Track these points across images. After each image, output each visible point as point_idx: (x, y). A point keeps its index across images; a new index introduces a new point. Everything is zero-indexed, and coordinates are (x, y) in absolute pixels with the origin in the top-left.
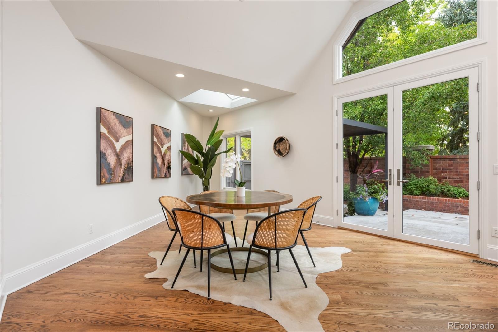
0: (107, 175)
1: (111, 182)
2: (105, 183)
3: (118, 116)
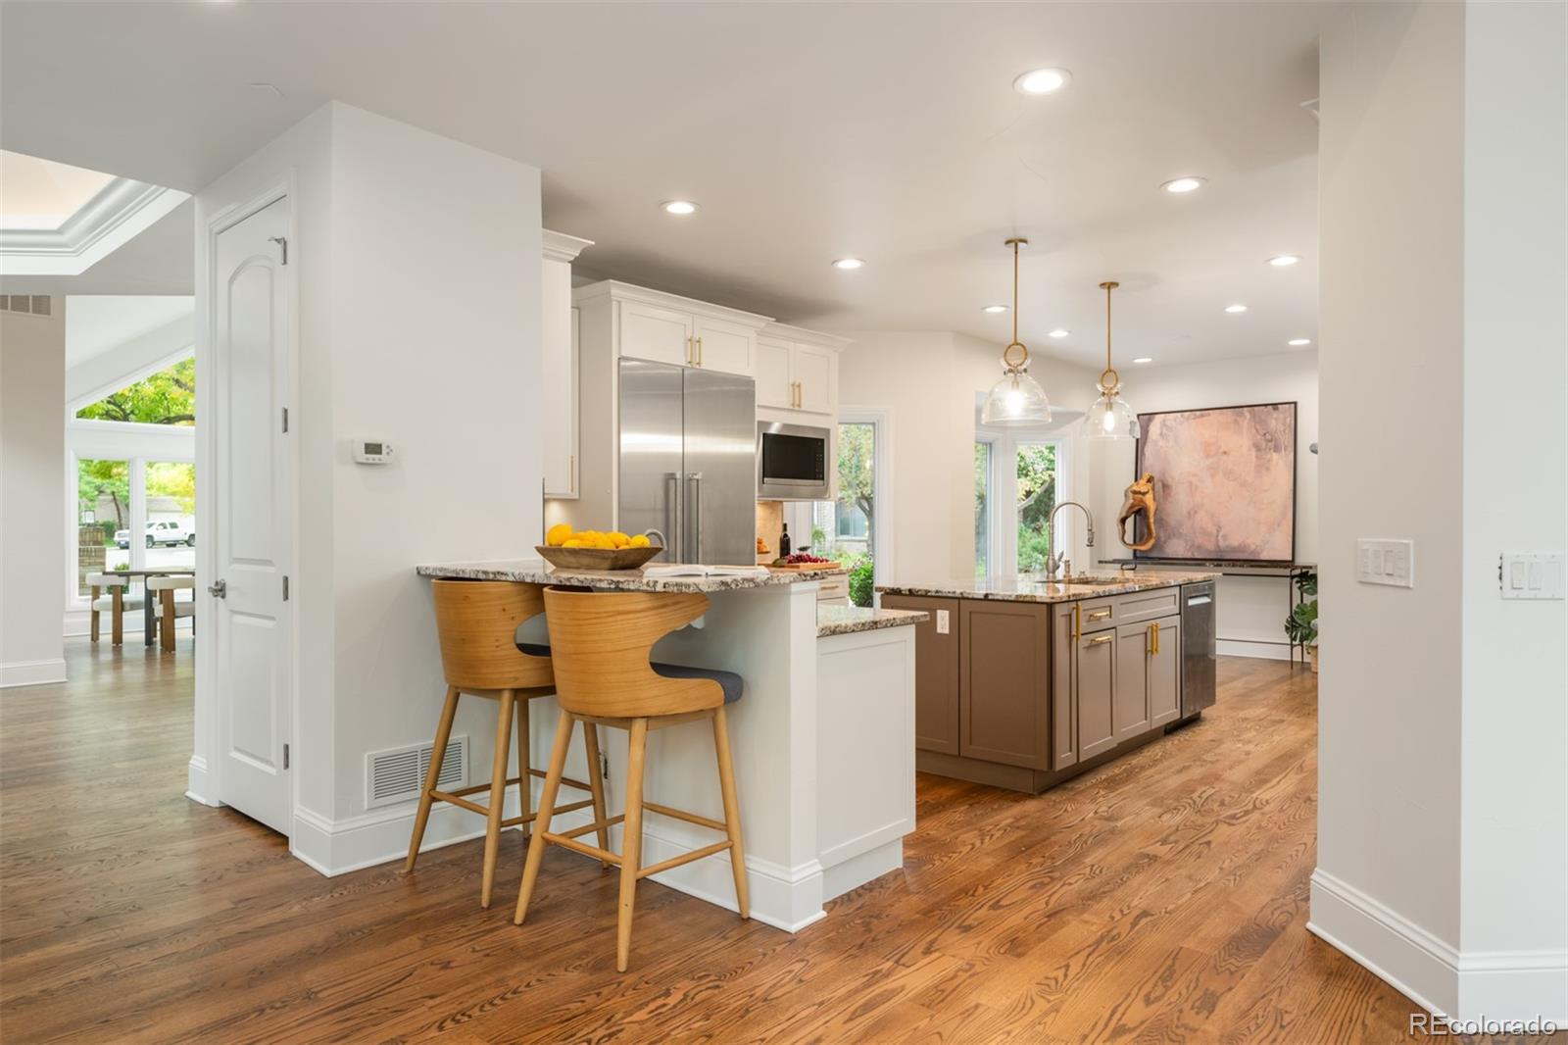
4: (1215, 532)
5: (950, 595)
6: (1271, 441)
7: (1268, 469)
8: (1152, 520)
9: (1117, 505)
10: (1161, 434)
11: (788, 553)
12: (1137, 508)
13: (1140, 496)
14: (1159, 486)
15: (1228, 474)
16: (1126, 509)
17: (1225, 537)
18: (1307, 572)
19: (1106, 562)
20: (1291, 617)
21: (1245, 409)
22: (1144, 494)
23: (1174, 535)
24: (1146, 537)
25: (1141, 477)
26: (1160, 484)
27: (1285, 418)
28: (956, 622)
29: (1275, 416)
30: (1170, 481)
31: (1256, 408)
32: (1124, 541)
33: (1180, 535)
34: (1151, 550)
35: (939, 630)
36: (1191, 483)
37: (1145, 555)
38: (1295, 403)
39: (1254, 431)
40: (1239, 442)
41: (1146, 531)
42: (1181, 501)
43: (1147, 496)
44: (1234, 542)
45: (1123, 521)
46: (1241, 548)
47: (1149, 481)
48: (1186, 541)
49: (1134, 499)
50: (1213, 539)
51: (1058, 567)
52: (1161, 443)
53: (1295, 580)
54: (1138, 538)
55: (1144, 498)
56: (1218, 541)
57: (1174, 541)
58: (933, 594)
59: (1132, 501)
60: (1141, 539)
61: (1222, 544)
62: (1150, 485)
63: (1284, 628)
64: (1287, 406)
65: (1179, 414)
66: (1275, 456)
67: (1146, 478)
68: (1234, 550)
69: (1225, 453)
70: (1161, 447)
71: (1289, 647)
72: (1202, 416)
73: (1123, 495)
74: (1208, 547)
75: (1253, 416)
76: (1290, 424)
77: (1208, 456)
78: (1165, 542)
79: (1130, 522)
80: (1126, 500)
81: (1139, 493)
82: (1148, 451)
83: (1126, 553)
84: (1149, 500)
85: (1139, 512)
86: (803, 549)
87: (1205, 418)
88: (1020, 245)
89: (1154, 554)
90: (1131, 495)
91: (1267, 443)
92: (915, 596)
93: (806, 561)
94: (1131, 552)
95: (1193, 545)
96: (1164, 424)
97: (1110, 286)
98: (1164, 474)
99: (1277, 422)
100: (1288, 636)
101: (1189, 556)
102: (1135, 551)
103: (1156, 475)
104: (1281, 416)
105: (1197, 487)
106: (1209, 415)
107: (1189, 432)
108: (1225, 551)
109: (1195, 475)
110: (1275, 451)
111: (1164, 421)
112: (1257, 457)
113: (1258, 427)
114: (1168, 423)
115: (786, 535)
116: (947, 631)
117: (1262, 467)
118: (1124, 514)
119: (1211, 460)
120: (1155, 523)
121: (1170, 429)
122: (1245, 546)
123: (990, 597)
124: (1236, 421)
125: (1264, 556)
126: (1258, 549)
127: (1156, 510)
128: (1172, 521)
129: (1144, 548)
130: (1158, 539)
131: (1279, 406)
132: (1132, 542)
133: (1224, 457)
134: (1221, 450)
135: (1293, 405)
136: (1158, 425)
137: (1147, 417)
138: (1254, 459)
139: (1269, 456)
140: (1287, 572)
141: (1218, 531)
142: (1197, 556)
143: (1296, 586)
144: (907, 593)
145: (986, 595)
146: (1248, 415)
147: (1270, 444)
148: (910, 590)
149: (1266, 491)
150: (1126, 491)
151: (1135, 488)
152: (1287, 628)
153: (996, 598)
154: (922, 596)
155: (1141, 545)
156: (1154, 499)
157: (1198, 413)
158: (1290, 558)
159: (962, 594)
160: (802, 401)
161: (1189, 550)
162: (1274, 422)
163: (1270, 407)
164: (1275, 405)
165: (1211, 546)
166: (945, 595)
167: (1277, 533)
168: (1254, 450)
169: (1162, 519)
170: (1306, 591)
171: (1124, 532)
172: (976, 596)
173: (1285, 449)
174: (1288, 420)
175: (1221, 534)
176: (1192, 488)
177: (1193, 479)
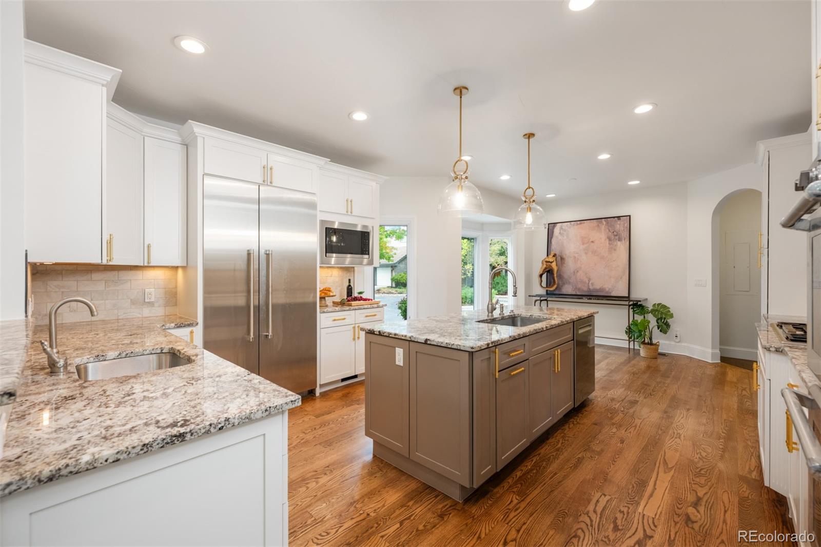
4: (587, 281)
5: (403, 338)
6: (616, 235)
7: (615, 250)
8: (555, 275)
9: (538, 268)
10: (560, 233)
11: (351, 296)
12: (548, 269)
14: (559, 258)
15: (594, 252)
16: (542, 270)
17: (592, 284)
18: (637, 303)
19: (533, 296)
20: (629, 326)
21: (603, 220)
22: (551, 262)
23: (566, 283)
24: (552, 284)
25: (550, 254)
26: (559, 257)
27: (624, 224)
28: (407, 356)
29: (619, 223)
30: (564, 256)
31: (609, 219)
32: (542, 286)
33: (569, 283)
34: (554, 290)
35: (397, 363)
36: (575, 257)
37: (552, 292)
38: (630, 216)
39: (608, 230)
40: (600, 236)
41: (552, 281)
42: (570, 266)
43: (553, 263)
44: (598, 286)
45: (541, 276)
46: (601, 290)
47: (554, 256)
48: (573, 286)
49: (547, 265)
50: (586, 285)
51: (495, 309)
52: (560, 237)
53: (631, 307)
54: (549, 284)
55: (551, 264)
56: (589, 286)
57: (566, 286)
58: (393, 336)
59: (545, 266)
60: (550, 285)
61: (591, 287)
62: (554, 258)
63: (625, 332)
64: (625, 217)
65: (568, 223)
66: (619, 243)
67: (552, 255)
68: (597, 291)
69: (592, 242)
70: (560, 240)
71: (628, 342)
72: (581, 224)
73: (541, 263)
74: (584, 289)
75: (607, 223)
76: (627, 227)
77: (584, 244)
78: (562, 286)
79: (544, 276)
80: (542, 266)
81: (549, 262)
82: (554, 241)
83: (542, 292)
84: (554, 265)
85: (549, 271)
86: (360, 293)
87: (582, 225)
88: (464, 91)
89: (557, 292)
90: (545, 263)
91: (615, 237)
92: (382, 335)
93: (359, 300)
94: (545, 291)
95: (576, 288)
96: (561, 228)
97: (530, 136)
98: (561, 253)
99: (620, 226)
100: (627, 336)
101: (574, 293)
102: (547, 291)
103: (558, 253)
104: (622, 223)
105: (578, 259)
106: (584, 223)
107: (574, 232)
108: (593, 291)
109: (577, 253)
110: (619, 241)
111: (561, 226)
112: (609, 244)
113: (610, 228)
114: (564, 228)
115: (350, 286)
116: (401, 364)
117: (612, 249)
118: (541, 273)
119: (585, 246)
120: (557, 276)
121: (565, 230)
122: (603, 289)
123: (429, 342)
124: (598, 225)
125: (613, 294)
126: (610, 291)
127: (557, 270)
128: (565, 276)
129: (551, 289)
130: (558, 285)
131: (621, 218)
132: (545, 286)
133: (592, 244)
134: (591, 240)
135: (628, 217)
136: (559, 229)
137: (553, 225)
138: (608, 245)
139: (615, 243)
140: (627, 303)
141: (589, 281)
142: (578, 293)
143: (631, 311)
144: (378, 333)
145: (427, 340)
146: (605, 223)
147: (617, 237)
148: (379, 332)
149: (614, 261)
150: (543, 261)
151: (547, 260)
152: (626, 332)
153: (432, 343)
154: (386, 336)
155: (550, 288)
156: (557, 265)
157: (578, 222)
158: (627, 296)
159: (410, 338)
160: (353, 210)
161: (574, 291)
162: (618, 226)
163: (616, 219)
164: (619, 217)
165: (585, 289)
166: (400, 337)
167: (620, 282)
168: (607, 240)
169: (560, 275)
170: (637, 313)
171: (541, 281)
172: (419, 341)
173: (624, 240)
174: (626, 225)
175: (590, 283)
176: (576, 260)
177: (576, 255)
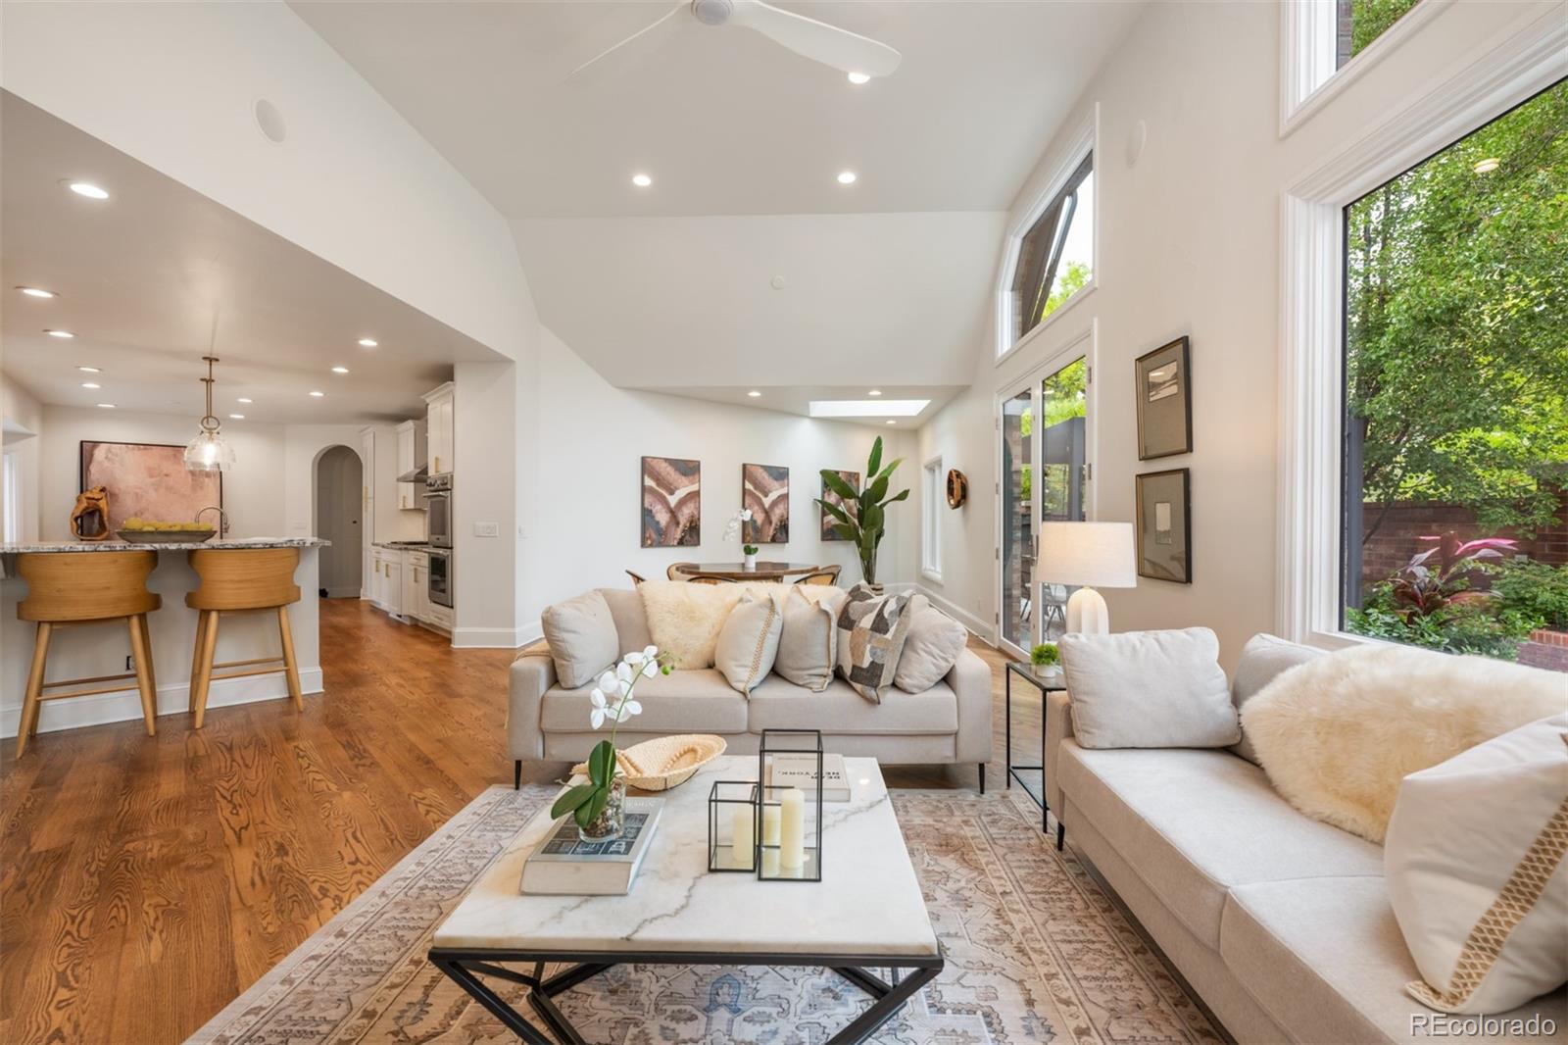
0: (654, 536)
1: (660, 544)
2: (651, 545)
3: (675, 463)
7: (201, 488)
8: (108, 519)
10: (106, 458)
12: (90, 510)
13: (94, 501)
15: (169, 489)
16: (83, 510)
21: (183, 449)
22: (98, 500)
24: (99, 530)
30: (119, 492)
32: (79, 534)
36: (137, 494)
40: (178, 469)
42: (128, 506)
43: (101, 501)
45: (79, 518)
47: (100, 491)
49: (87, 503)
52: (106, 464)
55: (98, 503)
59: (84, 505)
62: (102, 494)
65: (123, 445)
66: (206, 480)
69: (167, 475)
72: (146, 449)
77: (151, 476)
80: (79, 504)
81: (91, 499)
84: (102, 504)
87: (148, 451)
90: (86, 500)
96: (109, 450)
98: (115, 486)
105: (142, 496)
106: (152, 449)
107: (134, 460)
109: (141, 488)
110: (206, 477)
111: (108, 448)
112: (193, 480)
114: (113, 450)
117: (197, 486)
118: (77, 514)
119: (153, 480)
121: (115, 455)
124: (175, 455)
127: (108, 511)
133: (166, 478)
134: (163, 473)
136: (103, 451)
137: (89, 444)
139: (201, 480)
149: (200, 501)
150: (80, 497)
151: (89, 495)
155: (96, 537)
156: (108, 504)
157: (141, 446)
168: (190, 474)
176: (138, 497)
177: (138, 491)
